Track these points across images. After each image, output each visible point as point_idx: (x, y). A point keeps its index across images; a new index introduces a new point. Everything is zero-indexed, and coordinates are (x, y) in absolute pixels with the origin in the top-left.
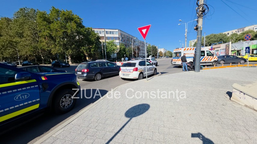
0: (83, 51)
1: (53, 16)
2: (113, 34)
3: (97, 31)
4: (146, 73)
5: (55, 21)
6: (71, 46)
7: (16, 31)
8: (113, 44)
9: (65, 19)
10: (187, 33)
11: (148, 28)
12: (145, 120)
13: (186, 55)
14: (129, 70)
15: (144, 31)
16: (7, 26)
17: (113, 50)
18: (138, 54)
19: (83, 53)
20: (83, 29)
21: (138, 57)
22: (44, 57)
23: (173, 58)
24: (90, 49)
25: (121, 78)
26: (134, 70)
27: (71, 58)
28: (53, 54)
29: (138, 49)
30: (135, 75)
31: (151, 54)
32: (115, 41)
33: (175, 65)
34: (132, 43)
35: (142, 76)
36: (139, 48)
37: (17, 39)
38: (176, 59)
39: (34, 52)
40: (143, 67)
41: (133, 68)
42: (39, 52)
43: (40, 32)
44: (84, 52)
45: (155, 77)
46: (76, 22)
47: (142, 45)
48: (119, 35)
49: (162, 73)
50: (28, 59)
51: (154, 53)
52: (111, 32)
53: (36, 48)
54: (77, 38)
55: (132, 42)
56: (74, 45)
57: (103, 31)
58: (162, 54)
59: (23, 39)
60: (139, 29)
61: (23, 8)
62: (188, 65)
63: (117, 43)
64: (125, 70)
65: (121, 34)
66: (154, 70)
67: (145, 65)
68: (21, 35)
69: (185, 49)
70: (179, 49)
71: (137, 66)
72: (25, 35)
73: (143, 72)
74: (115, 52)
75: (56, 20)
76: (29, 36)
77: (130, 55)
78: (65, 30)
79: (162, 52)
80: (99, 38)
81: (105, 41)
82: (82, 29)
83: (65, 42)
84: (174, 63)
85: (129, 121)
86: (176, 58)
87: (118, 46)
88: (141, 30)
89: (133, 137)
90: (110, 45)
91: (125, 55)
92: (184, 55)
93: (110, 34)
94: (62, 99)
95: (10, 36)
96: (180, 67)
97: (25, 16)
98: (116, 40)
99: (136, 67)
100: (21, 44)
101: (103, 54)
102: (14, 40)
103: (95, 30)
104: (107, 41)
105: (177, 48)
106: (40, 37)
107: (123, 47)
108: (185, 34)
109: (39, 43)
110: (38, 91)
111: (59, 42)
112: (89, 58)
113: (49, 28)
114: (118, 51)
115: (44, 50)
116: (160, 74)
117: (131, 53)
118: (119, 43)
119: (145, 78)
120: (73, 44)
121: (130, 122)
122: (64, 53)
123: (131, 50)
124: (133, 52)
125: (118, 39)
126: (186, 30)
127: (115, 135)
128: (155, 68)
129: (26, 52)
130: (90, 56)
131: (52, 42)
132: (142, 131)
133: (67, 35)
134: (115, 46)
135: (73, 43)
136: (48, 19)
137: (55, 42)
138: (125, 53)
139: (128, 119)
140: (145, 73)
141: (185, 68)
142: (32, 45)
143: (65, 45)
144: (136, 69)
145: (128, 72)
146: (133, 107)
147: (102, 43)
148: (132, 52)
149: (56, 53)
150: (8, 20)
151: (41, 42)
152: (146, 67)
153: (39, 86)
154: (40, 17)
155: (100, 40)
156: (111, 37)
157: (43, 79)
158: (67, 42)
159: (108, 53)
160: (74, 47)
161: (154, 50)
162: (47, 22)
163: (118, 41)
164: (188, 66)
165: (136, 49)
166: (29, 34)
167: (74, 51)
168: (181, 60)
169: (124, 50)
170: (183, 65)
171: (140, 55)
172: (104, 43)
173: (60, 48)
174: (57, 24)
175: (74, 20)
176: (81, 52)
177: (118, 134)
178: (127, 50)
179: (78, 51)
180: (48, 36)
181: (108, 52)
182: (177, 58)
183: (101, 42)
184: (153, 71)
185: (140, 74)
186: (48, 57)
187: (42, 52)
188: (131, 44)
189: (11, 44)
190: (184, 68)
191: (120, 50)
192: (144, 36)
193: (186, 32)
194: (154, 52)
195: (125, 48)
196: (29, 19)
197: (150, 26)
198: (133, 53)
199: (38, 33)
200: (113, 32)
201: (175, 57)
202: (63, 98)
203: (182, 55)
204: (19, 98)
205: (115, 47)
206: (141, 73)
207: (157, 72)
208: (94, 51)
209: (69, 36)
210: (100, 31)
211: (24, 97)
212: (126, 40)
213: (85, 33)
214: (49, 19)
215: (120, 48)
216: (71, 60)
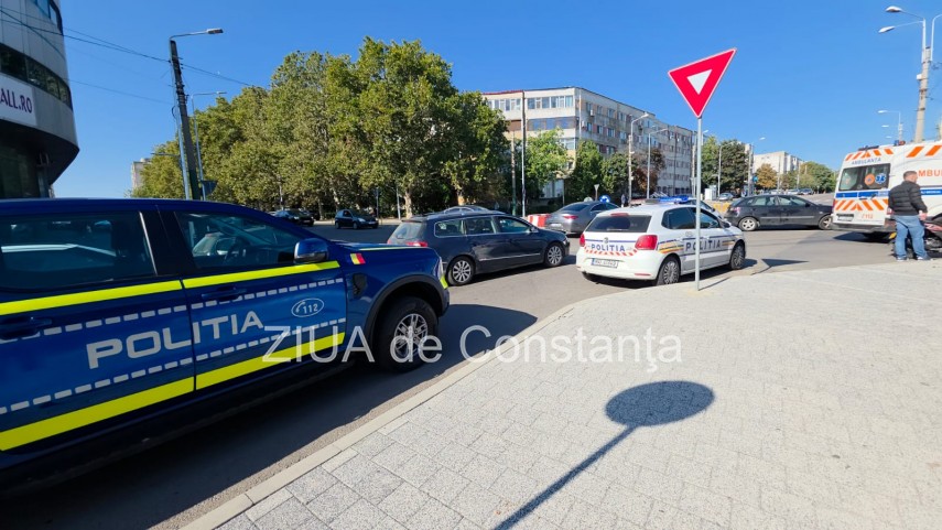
0: (449, 175)
1: (367, 67)
2: (554, 105)
3: (497, 102)
4: (695, 261)
5: (373, 82)
6: (412, 159)
7: (276, 123)
8: (550, 145)
9: (400, 72)
10: (934, 68)
11: (717, 65)
12: (696, 444)
13: (921, 181)
14: (619, 245)
15: (698, 81)
16: (257, 112)
17: (553, 170)
18: (654, 179)
19: (448, 181)
20: (453, 98)
21: (651, 192)
22: (339, 197)
23: (839, 196)
24: (470, 166)
25: (585, 273)
26: (638, 246)
27: (413, 201)
28: (364, 187)
29: (657, 158)
30: (645, 263)
31: (712, 181)
32: (559, 132)
33: (847, 226)
34: (631, 137)
35: (674, 270)
36: (659, 156)
37: (279, 147)
38: (857, 200)
39: (317, 182)
40: (679, 234)
41: (635, 236)
42: (327, 183)
43: (333, 121)
44: (450, 181)
45: (735, 278)
46: (431, 79)
47: (673, 141)
48: (577, 109)
49: (772, 263)
50: (303, 203)
51: (732, 175)
52: (545, 100)
53: (321, 170)
54: (433, 131)
55: (628, 134)
56: (422, 158)
57: (518, 101)
58: (770, 178)
59: (294, 146)
60: (672, 74)
61: (290, 54)
62: (930, 227)
63: (567, 139)
64: (600, 244)
65: (587, 106)
66: (731, 247)
67: (693, 227)
68: (287, 136)
69: (918, 150)
70: (881, 150)
71: (655, 228)
72: (297, 135)
73: (678, 253)
74: (558, 176)
75: (373, 79)
76: (306, 136)
77: (616, 188)
78: (398, 109)
79: (770, 171)
80: (501, 127)
81: (522, 138)
82: (448, 101)
83: (397, 150)
84: (844, 221)
85: (622, 437)
86: (854, 195)
87: (572, 153)
88: (681, 77)
89: (644, 498)
90: (542, 149)
91: (597, 187)
92: (910, 178)
93: (544, 106)
94: (398, 328)
95: (263, 139)
96: (877, 236)
97: (297, 78)
98: (565, 131)
99: (650, 232)
100: (287, 160)
101: (514, 186)
102: (272, 151)
103: (489, 97)
104: (532, 134)
105: (867, 149)
106: (333, 136)
107: (590, 155)
108: (919, 77)
109: (329, 155)
110: (342, 294)
111: (381, 147)
112: (465, 198)
113: (356, 105)
114: (571, 171)
115: (340, 176)
116: (761, 265)
117: (622, 179)
118: (577, 138)
119: (690, 277)
120: (420, 153)
121: (626, 442)
122: (393, 184)
123: (622, 164)
124: (630, 173)
125: (572, 123)
126: (926, 55)
127: (571, 473)
128: (738, 238)
129: (299, 185)
130: (470, 192)
131: (363, 150)
132: (679, 485)
133: (404, 124)
134: (561, 153)
135: (419, 151)
136: (352, 81)
137: (370, 148)
138: (599, 180)
139: (619, 428)
140: (689, 258)
141: (909, 245)
142: (313, 162)
143: (396, 157)
144: (651, 243)
145: (614, 251)
146: (639, 387)
147: (512, 144)
148: (627, 172)
149: (373, 185)
150: (260, 94)
151: (334, 153)
152: (697, 232)
153: (345, 282)
154: (335, 76)
155: (505, 134)
156: (546, 120)
157: (356, 261)
158: (403, 149)
159: (531, 180)
160: (422, 164)
161: (730, 160)
162: (351, 87)
163: (570, 133)
164: (928, 234)
165: (644, 162)
166: (307, 130)
167: (422, 178)
168: (885, 206)
169: (595, 166)
170: (900, 226)
171: (661, 183)
172: (518, 145)
173: (382, 167)
174: (377, 90)
175: (425, 73)
176: (442, 178)
177: (583, 474)
178: (605, 164)
179: (435, 175)
180: (351, 134)
181: (533, 177)
182: (861, 195)
183: (509, 142)
184: (729, 252)
185: (665, 262)
186: (350, 196)
187: (335, 183)
188: (625, 143)
189: (266, 161)
190: (900, 245)
191: (579, 169)
192: (698, 101)
193: (926, 66)
194: (729, 170)
195: (601, 158)
196: (306, 86)
197: (731, 53)
198: (631, 178)
199: (329, 126)
200: (554, 98)
201: (854, 188)
202: (401, 322)
203: (896, 180)
204: (301, 308)
205: (559, 157)
206: (673, 257)
207: (748, 257)
208: (486, 172)
209: (410, 128)
210: (508, 101)
211: (313, 308)
212: (603, 125)
213: (459, 111)
214: (357, 78)
215: (579, 160)
216: (412, 207)
